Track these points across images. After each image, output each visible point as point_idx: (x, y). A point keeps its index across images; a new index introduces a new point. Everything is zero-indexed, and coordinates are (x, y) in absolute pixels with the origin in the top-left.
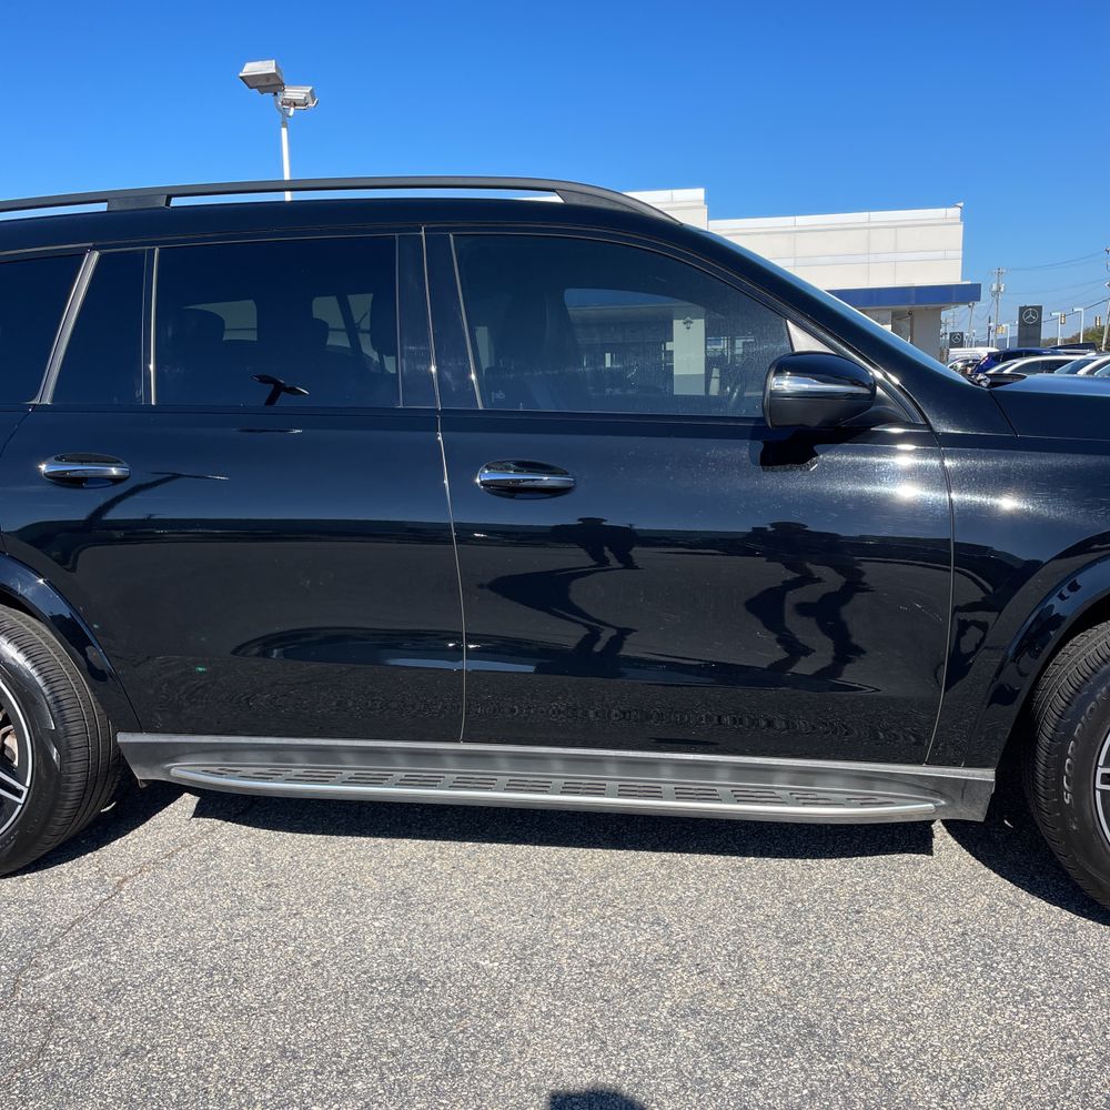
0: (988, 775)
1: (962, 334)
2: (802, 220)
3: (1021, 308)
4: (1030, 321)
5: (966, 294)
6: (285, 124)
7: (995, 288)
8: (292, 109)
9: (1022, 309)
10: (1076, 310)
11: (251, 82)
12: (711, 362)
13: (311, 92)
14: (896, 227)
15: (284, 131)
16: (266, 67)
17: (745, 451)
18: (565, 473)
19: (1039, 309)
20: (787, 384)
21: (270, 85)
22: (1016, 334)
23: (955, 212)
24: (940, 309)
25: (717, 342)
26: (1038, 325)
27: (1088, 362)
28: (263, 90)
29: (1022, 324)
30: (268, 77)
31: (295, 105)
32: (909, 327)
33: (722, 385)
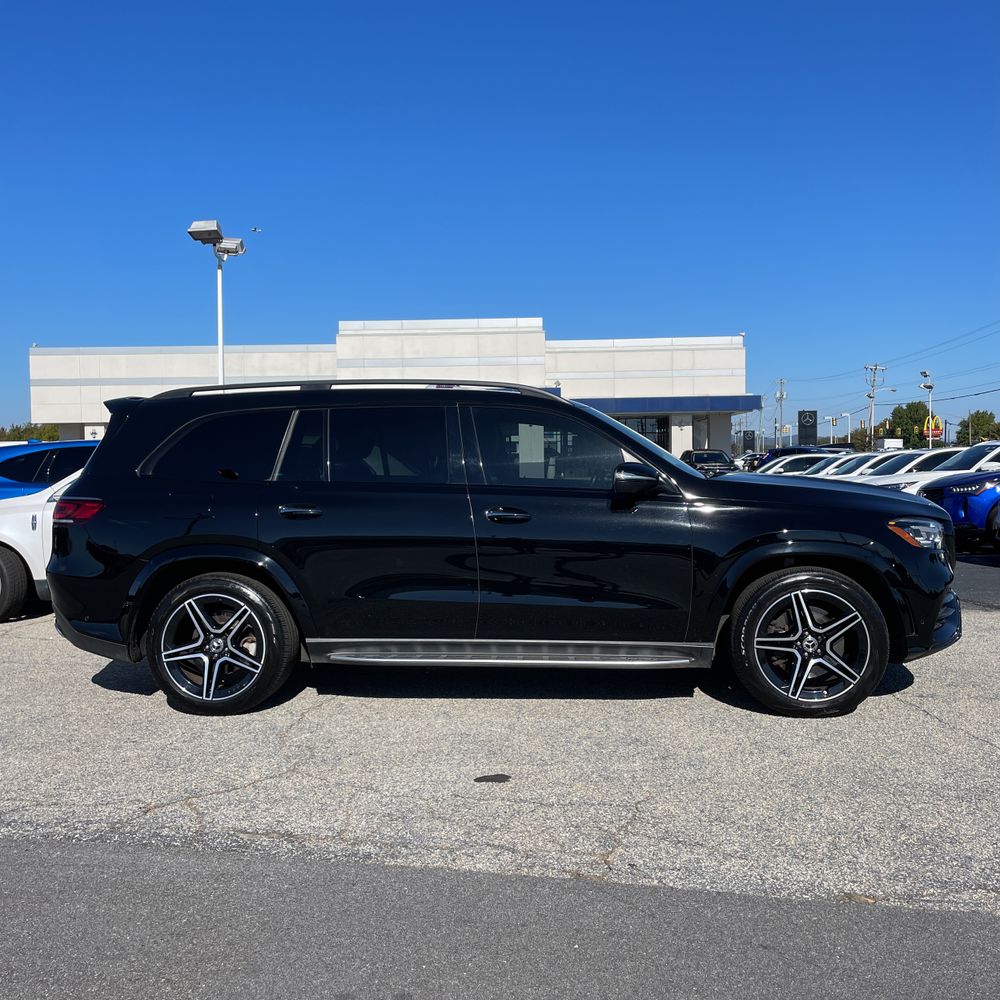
0: (712, 645)
1: (753, 432)
2: (620, 343)
3: (800, 412)
4: (808, 423)
5: (751, 403)
6: (220, 267)
7: (778, 395)
8: (226, 256)
9: (801, 414)
10: (844, 415)
11: (196, 235)
12: (549, 451)
13: (241, 242)
14: (693, 350)
15: (219, 272)
16: (210, 225)
17: (604, 504)
18: (526, 513)
19: (815, 413)
20: (622, 476)
21: (212, 238)
22: (797, 433)
23: (738, 340)
24: (730, 415)
25: (551, 436)
26: (814, 426)
27: (836, 459)
28: (205, 241)
29: (801, 426)
30: (209, 232)
31: (228, 252)
32: (706, 426)
33: (558, 472)
